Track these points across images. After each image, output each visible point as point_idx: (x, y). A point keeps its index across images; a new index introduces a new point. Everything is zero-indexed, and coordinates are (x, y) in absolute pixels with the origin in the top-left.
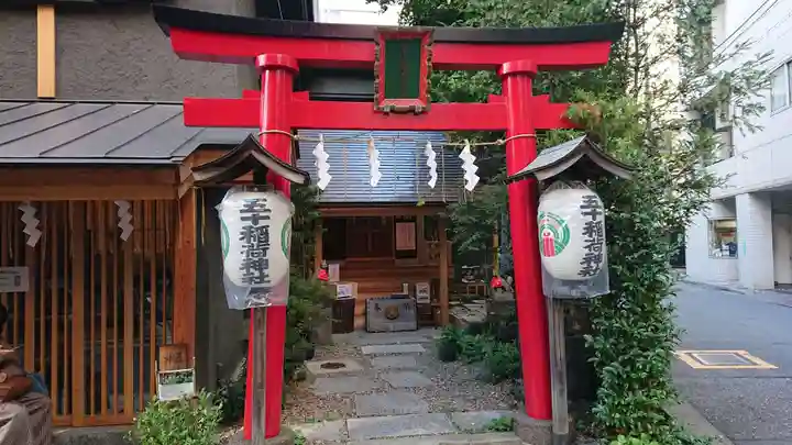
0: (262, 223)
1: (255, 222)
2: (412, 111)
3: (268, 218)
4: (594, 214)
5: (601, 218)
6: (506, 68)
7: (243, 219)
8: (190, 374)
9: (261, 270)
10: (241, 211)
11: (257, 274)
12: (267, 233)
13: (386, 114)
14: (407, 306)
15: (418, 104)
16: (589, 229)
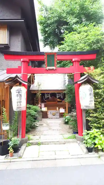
0: (20, 93)
1: (19, 93)
2: (53, 69)
3: (21, 92)
4: (91, 91)
5: (93, 92)
6: (73, 60)
7: (17, 92)
8: (8, 125)
9: (20, 103)
10: (16, 91)
11: (20, 104)
12: (21, 96)
13: (48, 70)
14: (57, 113)
15: (54, 68)
16: (90, 94)
